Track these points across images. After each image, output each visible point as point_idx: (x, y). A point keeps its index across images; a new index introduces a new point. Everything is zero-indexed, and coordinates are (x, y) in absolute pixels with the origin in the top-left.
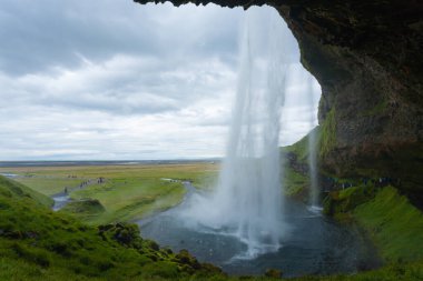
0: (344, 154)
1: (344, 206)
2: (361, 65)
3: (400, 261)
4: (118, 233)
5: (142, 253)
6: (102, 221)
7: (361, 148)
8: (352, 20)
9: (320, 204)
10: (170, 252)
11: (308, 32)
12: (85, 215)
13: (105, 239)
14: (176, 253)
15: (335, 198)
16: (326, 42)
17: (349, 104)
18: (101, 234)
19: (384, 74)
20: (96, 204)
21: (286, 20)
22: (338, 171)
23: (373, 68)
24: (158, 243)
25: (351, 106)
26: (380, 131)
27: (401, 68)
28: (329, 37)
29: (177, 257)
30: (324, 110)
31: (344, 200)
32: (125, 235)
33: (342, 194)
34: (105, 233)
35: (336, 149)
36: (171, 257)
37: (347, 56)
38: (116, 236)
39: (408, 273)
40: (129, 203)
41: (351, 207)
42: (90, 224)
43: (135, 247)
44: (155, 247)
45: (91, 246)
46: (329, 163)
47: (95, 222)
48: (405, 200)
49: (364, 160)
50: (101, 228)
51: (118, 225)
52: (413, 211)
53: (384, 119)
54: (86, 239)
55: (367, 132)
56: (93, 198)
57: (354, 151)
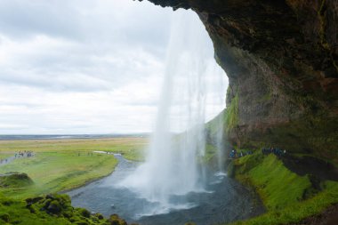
0: (243, 130)
1: (242, 169)
2: (255, 65)
3: (277, 207)
4: (48, 204)
5: (72, 221)
6: (31, 195)
7: (254, 126)
8: (251, 31)
10: (101, 217)
11: (221, 35)
12: (10, 189)
13: (32, 211)
14: (106, 218)
15: (236, 163)
16: (233, 45)
17: (247, 93)
18: (28, 207)
19: (270, 72)
20: (24, 177)
21: (205, 24)
22: (239, 143)
23: (263, 67)
24: (88, 210)
25: (248, 95)
26: (266, 114)
27: (281, 69)
28: (235, 42)
29: (107, 221)
30: (230, 96)
31: (242, 165)
32: (55, 205)
33: (241, 160)
34: (33, 206)
35: (238, 127)
36: (102, 222)
37: (245, 56)
38: (46, 208)
39: (282, 215)
40: (61, 175)
41: (247, 170)
42: (16, 198)
43: (66, 216)
44: (86, 214)
45: (15, 220)
46: (232, 137)
47: (21, 196)
48: (281, 163)
49: (256, 135)
50: (29, 201)
51: (47, 197)
52: (286, 171)
53: (269, 105)
54: (11, 213)
55: (259, 114)
56: (21, 172)
57: (250, 128)
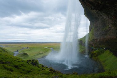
0: (96, 41)
1: (95, 55)
2: (101, 16)
3: (110, 70)
4: (33, 62)
5: (39, 68)
6: (28, 59)
7: (100, 39)
8: (99, 2)
9: (88, 55)
10: (47, 68)
11: (87, 6)
12: (23, 57)
13: (29, 64)
14: (49, 68)
15: (93, 53)
16: (92, 9)
17: (97, 27)
18: (28, 63)
19: (108, 18)
20: (26, 54)
21: (81, 2)
22: (94, 45)
23: (104, 16)
24: (44, 65)
26: (106, 35)
27: (112, 17)
28: (93, 7)
29: (49, 69)
31: (95, 53)
32: (34, 63)
33: (95, 52)
34: (29, 62)
35: (94, 40)
36: (47, 69)
37: (97, 13)
38: (32, 63)
39: (112, 73)
40: (36, 54)
41: (97, 56)
42: (24, 60)
43: (37, 66)
44: (43, 66)
45: (25, 66)
46: (91, 43)
47: (26, 59)
48: (112, 54)
49: (101, 43)
50: (28, 61)
51: (32, 60)
52: (114, 57)
53: (107, 31)
54: (23, 64)
55: (102, 35)
56: (25, 53)
57: (98, 40)
